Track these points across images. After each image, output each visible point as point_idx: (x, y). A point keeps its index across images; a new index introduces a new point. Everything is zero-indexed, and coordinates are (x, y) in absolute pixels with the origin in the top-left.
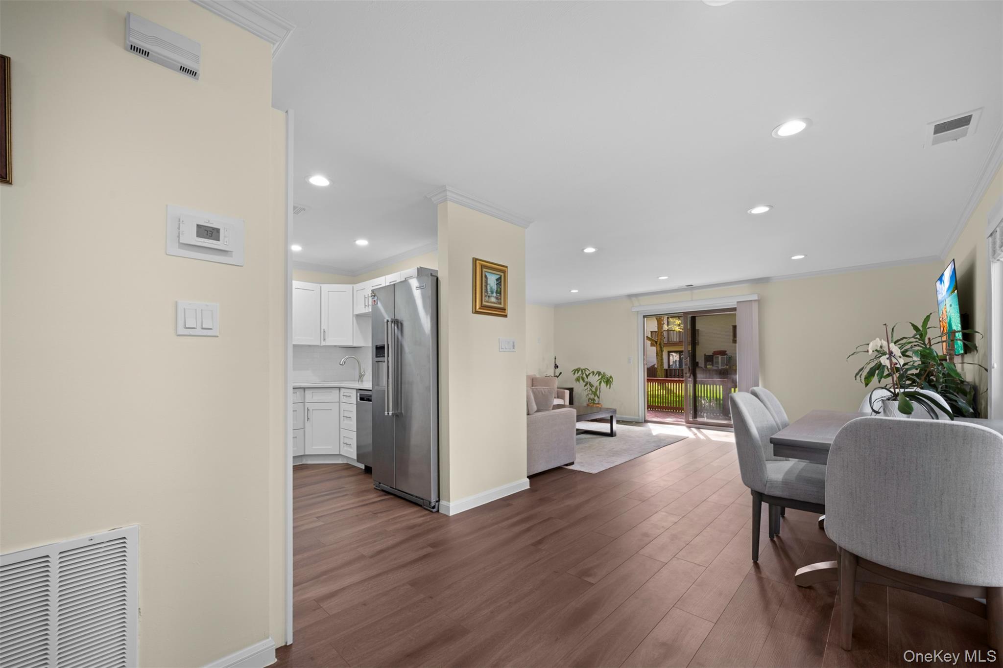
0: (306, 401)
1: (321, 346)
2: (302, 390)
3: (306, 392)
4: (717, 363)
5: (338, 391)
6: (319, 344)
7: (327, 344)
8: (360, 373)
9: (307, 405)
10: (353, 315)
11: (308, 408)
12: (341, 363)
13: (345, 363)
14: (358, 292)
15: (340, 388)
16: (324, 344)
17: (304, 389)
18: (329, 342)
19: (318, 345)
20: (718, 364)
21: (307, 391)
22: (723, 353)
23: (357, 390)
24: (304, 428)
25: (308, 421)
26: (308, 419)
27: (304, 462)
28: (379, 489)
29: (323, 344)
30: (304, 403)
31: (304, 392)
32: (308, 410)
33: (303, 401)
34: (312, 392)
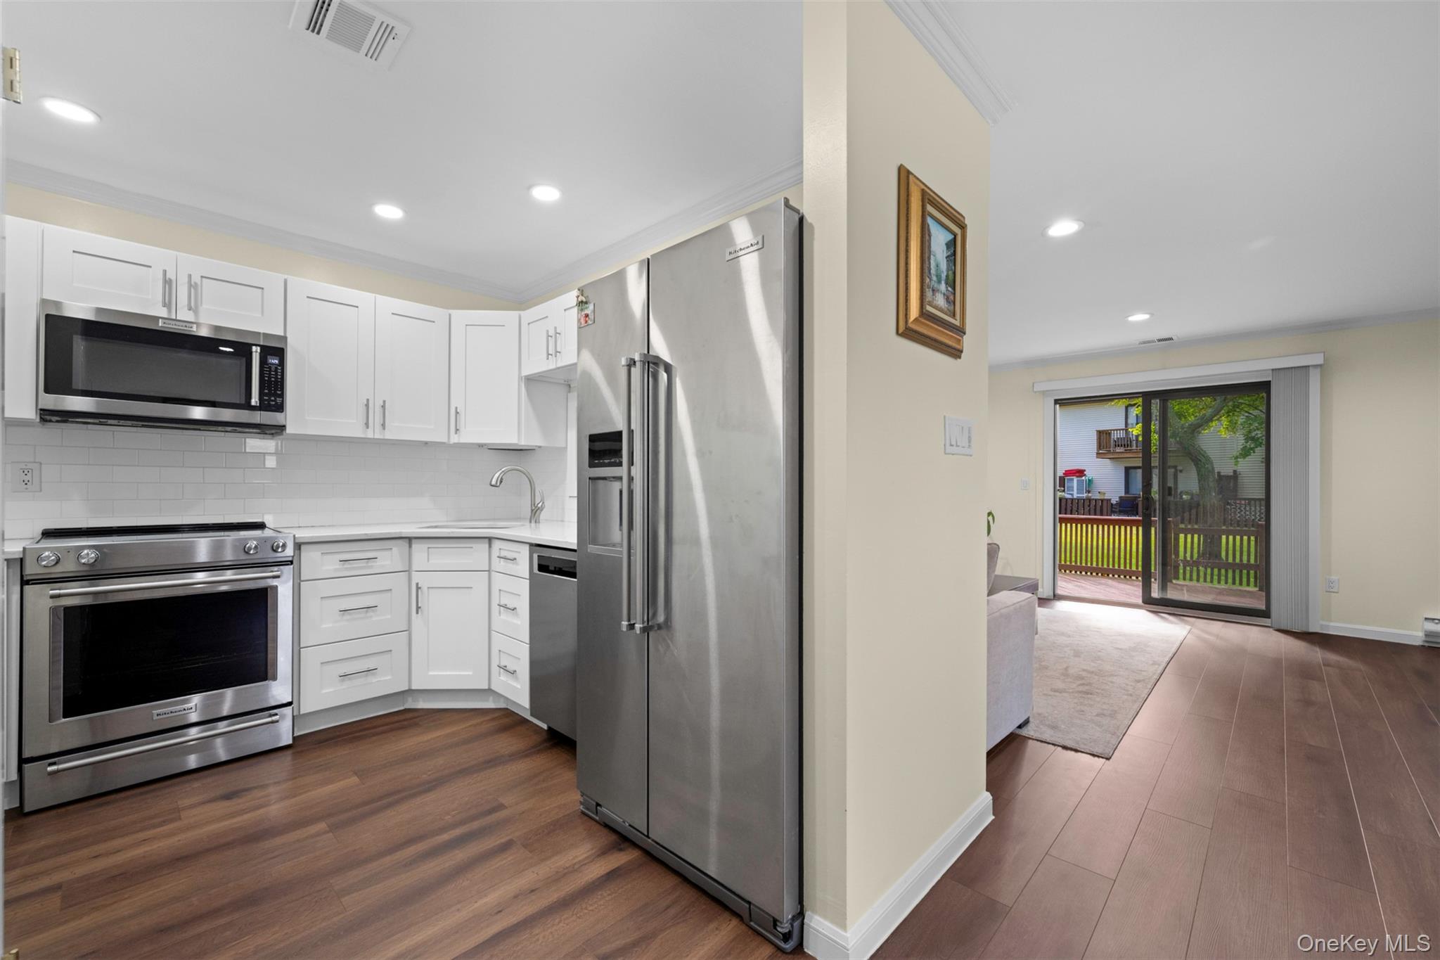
0: (415, 567)
1: (448, 445)
2: (405, 544)
3: (414, 546)
4: (1071, 488)
5: (487, 546)
6: (445, 440)
7: (463, 440)
8: (533, 503)
9: (416, 578)
10: (520, 378)
11: (417, 584)
12: (493, 483)
13: (501, 482)
14: (531, 325)
15: (490, 540)
16: (456, 441)
17: (410, 540)
18: (469, 436)
19: (444, 443)
20: (1073, 491)
21: (416, 546)
22: (1080, 473)
23: (531, 546)
24: (409, 630)
25: (417, 613)
26: (418, 608)
27: (410, 704)
28: (597, 818)
29: (455, 439)
30: (408, 571)
31: (410, 546)
32: (418, 588)
33: (407, 569)
34: (429, 548)
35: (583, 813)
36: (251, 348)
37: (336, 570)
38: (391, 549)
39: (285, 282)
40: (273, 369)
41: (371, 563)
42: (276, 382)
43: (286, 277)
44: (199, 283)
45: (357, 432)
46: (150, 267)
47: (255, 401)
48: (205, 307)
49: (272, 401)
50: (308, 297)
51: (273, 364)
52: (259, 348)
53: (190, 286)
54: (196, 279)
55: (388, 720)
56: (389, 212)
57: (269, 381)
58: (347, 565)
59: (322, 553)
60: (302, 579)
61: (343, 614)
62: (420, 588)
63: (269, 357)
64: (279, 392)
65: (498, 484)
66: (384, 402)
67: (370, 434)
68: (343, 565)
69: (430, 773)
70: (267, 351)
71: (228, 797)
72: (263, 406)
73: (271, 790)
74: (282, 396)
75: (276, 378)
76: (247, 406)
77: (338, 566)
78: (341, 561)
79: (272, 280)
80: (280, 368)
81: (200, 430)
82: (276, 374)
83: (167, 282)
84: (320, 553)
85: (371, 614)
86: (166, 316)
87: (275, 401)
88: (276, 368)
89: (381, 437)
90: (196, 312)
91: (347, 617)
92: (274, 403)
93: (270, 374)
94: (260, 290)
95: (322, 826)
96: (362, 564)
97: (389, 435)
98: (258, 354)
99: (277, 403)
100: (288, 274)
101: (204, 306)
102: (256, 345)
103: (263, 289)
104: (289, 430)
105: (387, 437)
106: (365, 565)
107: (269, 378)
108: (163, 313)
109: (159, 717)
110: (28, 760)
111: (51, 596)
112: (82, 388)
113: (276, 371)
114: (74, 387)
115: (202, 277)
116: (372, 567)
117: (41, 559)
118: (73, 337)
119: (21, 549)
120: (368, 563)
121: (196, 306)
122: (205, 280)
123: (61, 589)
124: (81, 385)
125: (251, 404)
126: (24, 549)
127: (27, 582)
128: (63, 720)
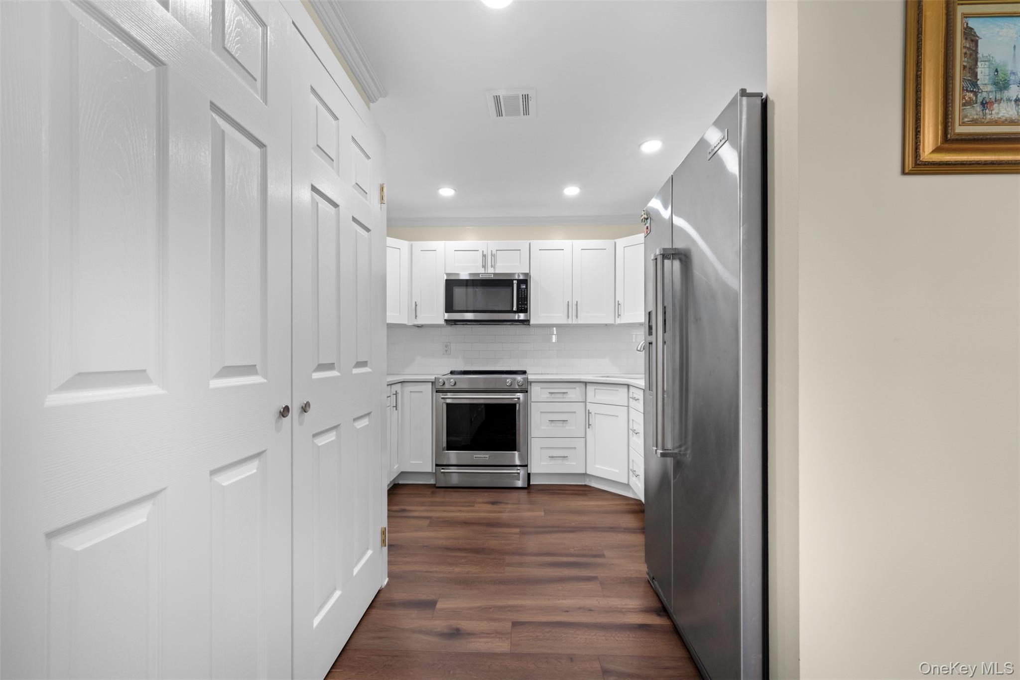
0: (588, 400)
1: (616, 325)
2: (583, 386)
3: (588, 387)
5: (627, 390)
6: (610, 322)
7: (623, 322)
9: (589, 407)
11: (589, 411)
12: (639, 349)
15: (628, 386)
16: (619, 323)
17: (585, 383)
19: (612, 325)
24: (585, 437)
25: (589, 428)
26: (590, 425)
27: (588, 483)
28: (654, 588)
29: (618, 321)
31: (586, 387)
33: (584, 401)
34: (595, 389)
35: (649, 581)
36: (513, 282)
37: (548, 398)
38: (575, 388)
39: (530, 244)
40: (523, 291)
41: (565, 396)
42: (525, 297)
43: (529, 242)
44: (495, 253)
45: (563, 321)
46: (477, 251)
47: (515, 309)
48: (498, 265)
50: (540, 250)
51: (523, 288)
52: (516, 281)
53: (492, 255)
54: (494, 252)
55: (573, 488)
56: (572, 191)
57: (522, 297)
58: (553, 395)
59: (541, 388)
60: (532, 401)
61: (551, 423)
62: (590, 413)
63: (521, 285)
64: (526, 302)
65: (642, 349)
66: (577, 302)
67: (570, 322)
68: (551, 395)
69: (577, 523)
70: (520, 282)
71: (493, 503)
72: (519, 311)
73: (509, 506)
74: (527, 304)
75: (524, 295)
76: (512, 311)
77: (549, 395)
78: (550, 393)
79: (523, 244)
80: (526, 290)
81: (499, 325)
82: (524, 293)
83: (484, 256)
84: (540, 388)
85: (564, 425)
86: (483, 272)
87: (524, 307)
89: (576, 323)
90: (494, 268)
91: (553, 424)
95: (517, 530)
96: (560, 396)
97: (581, 321)
98: (516, 284)
100: (530, 240)
102: (515, 280)
103: (520, 250)
104: (532, 322)
105: (579, 323)
106: (561, 396)
107: (522, 295)
108: (482, 271)
109: (476, 458)
110: (437, 465)
111: (442, 398)
112: (456, 309)
113: (524, 292)
114: (454, 309)
115: (497, 250)
116: (565, 398)
117: (439, 382)
118: (454, 287)
119: (434, 378)
120: (563, 395)
121: (494, 265)
122: (498, 251)
123: (445, 395)
124: (456, 308)
125: (514, 310)
126: (435, 378)
127: (437, 392)
128: (447, 451)
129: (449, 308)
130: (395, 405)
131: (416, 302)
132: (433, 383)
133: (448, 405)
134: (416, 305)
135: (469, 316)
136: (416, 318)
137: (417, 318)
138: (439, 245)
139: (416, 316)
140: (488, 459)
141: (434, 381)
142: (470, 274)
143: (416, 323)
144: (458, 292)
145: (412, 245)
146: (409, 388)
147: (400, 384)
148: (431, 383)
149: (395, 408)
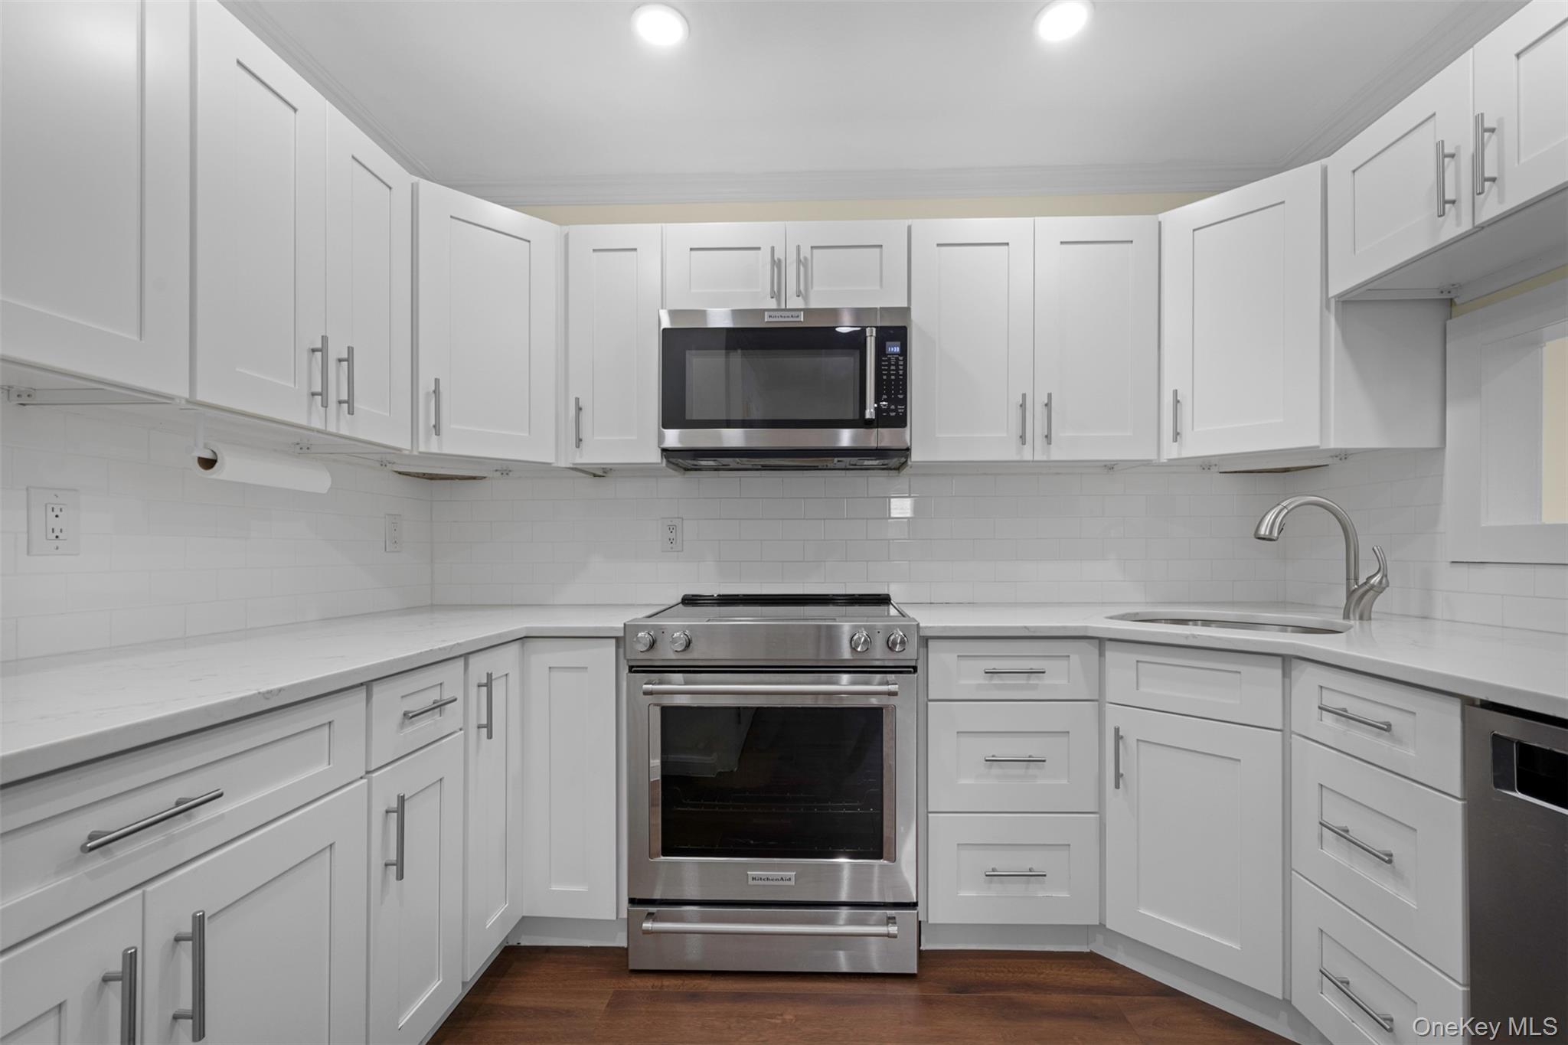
0: (1111, 695)
1: (1163, 465)
2: (1092, 649)
3: (1109, 654)
5: (1279, 673)
6: (1150, 455)
7: (1187, 453)
8: (1352, 575)
9: (1114, 717)
10: (1326, 302)
11: (1117, 730)
12: (1264, 532)
13: (1281, 530)
14: (1349, 178)
15: (1284, 660)
17: (1101, 642)
18: (1195, 446)
21: (1112, 655)
23: (1468, 702)
24: (1101, 812)
25: (1117, 786)
26: (1118, 776)
27: (1099, 948)
29: (1171, 451)
30: (1099, 700)
31: (1102, 654)
32: (1118, 737)
33: (1096, 697)
34: (1138, 661)
36: (865, 333)
37: (979, 687)
38: (1069, 656)
39: (909, 228)
40: (893, 361)
41: (1034, 680)
42: (897, 380)
43: (909, 222)
44: (809, 257)
45: (1008, 452)
46: (759, 249)
47: (870, 413)
48: (817, 288)
49: (893, 411)
50: (938, 245)
51: (893, 354)
52: (874, 329)
53: (799, 261)
54: (806, 251)
57: (889, 380)
58: (997, 680)
59: (959, 659)
60: (930, 698)
61: (992, 767)
62: (1122, 737)
63: (888, 343)
64: (901, 397)
65: (1275, 534)
66: (1050, 396)
67: (1029, 455)
68: (991, 679)
70: (885, 335)
72: (881, 420)
74: (904, 402)
75: (897, 375)
76: (860, 422)
77: (983, 680)
78: (986, 673)
79: (892, 232)
80: (901, 358)
82: (897, 370)
83: (777, 264)
84: (956, 655)
85: (1035, 772)
86: (774, 306)
87: (896, 410)
88: (897, 359)
89: (1045, 458)
90: (806, 299)
91: (996, 770)
92: (894, 414)
93: (889, 370)
94: (878, 250)
96: (1021, 680)
97: (1057, 454)
98: (873, 339)
99: (898, 413)
100: (911, 218)
101: (815, 288)
102: (871, 328)
103: (881, 246)
104: (916, 456)
105: (1056, 457)
106: (1027, 682)
107: (888, 375)
108: (772, 304)
109: (755, 882)
110: (633, 901)
111: (647, 693)
112: (695, 418)
113: (897, 365)
114: (688, 417)
115: (812, 247)
116: (1035, 687)
117: (638, 641)
118: (688, 352)
119: (622, 626)
120: (1029, 679)
121: (806, 289)
122: (815, 251)
123: (660, 683)
124: (693, 414)
125: (868, 416)
126: (625, 624)
127: (630, 671)
128: (662, 858)
129: (673, 414)
130: (484, 721)
131: (577, 400)
132: (618, 641)
133: (666, 711)
134: (579, 409)
135: (733, 438)
136: (578, 446)
137: (583, 444)
138: (643, 234)
139: (579, 441)
140: (792, 883)
141: (621, 634)
142: (736, 313)
143: (579, 460)
144: (701, 366)
145: (567, 236)
146: (544, 657)
147: (515, 648)
148: (614, 641)
149: (484, 731)
